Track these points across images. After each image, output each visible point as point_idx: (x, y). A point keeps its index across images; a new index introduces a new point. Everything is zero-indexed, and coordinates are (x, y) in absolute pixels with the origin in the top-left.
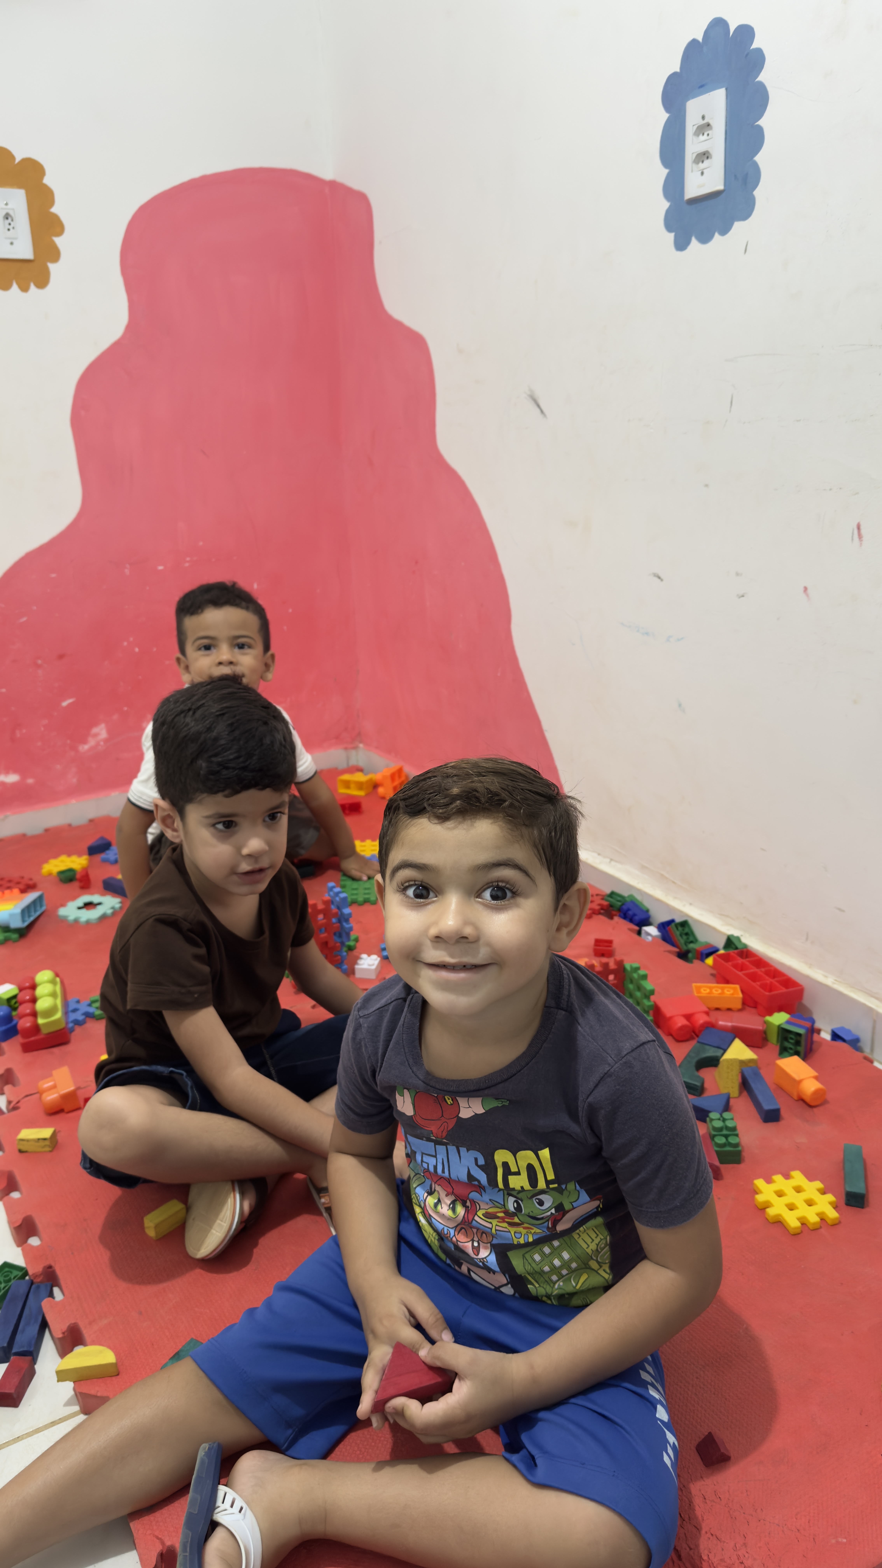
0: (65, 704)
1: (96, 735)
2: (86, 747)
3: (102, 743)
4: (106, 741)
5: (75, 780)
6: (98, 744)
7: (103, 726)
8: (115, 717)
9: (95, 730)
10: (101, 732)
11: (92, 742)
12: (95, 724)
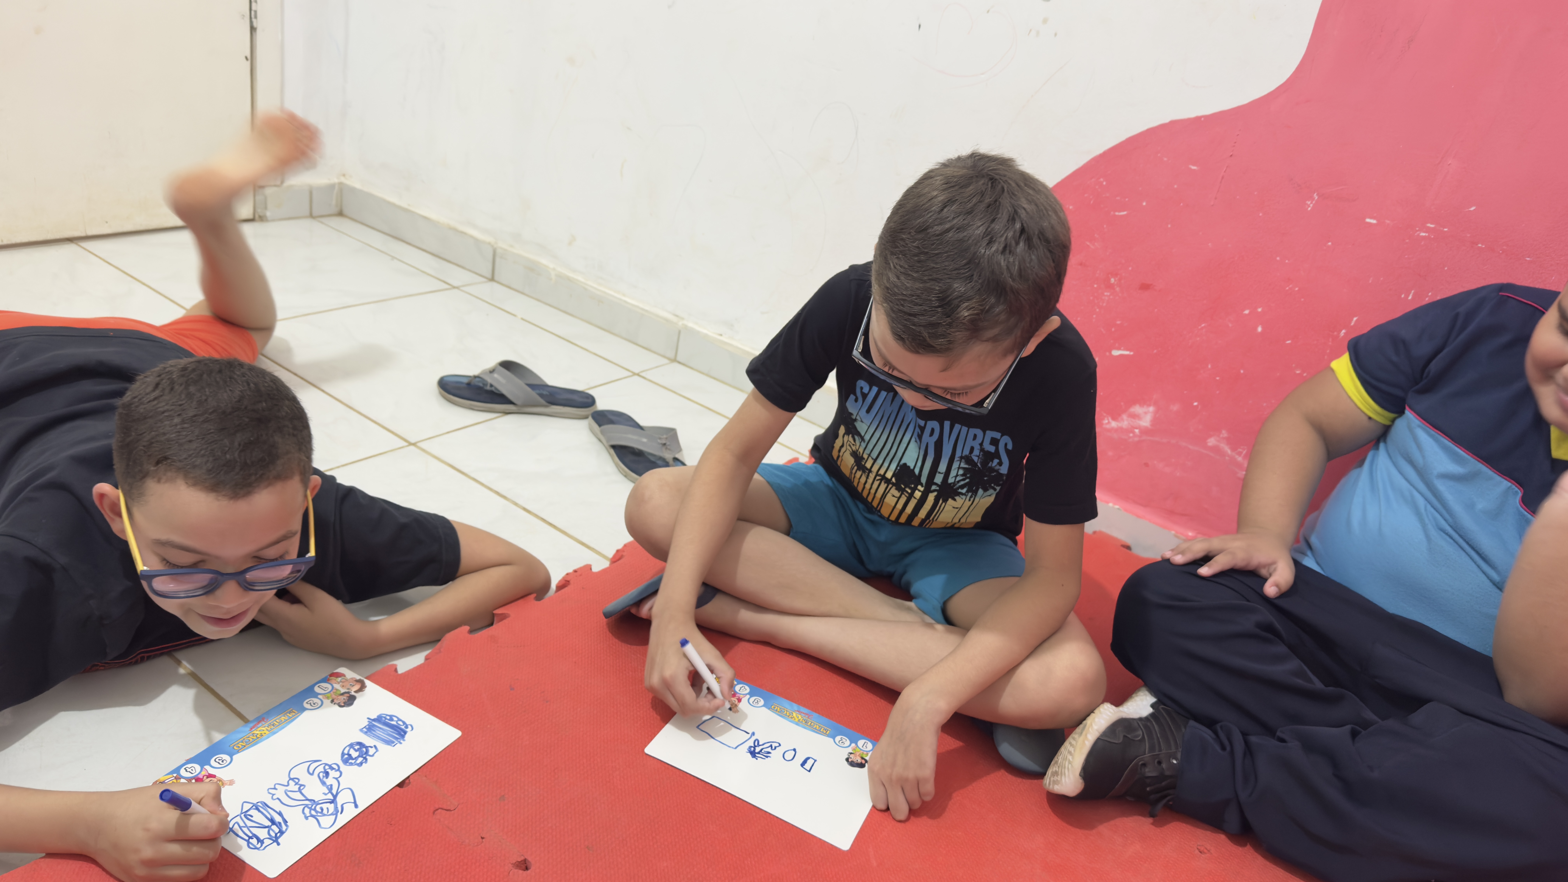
1: (1134, 416)
2: (1114, 424)
8: (1175, 408)
10: (1144, 415)
11: (1125, 422)
12: (1143, 402)
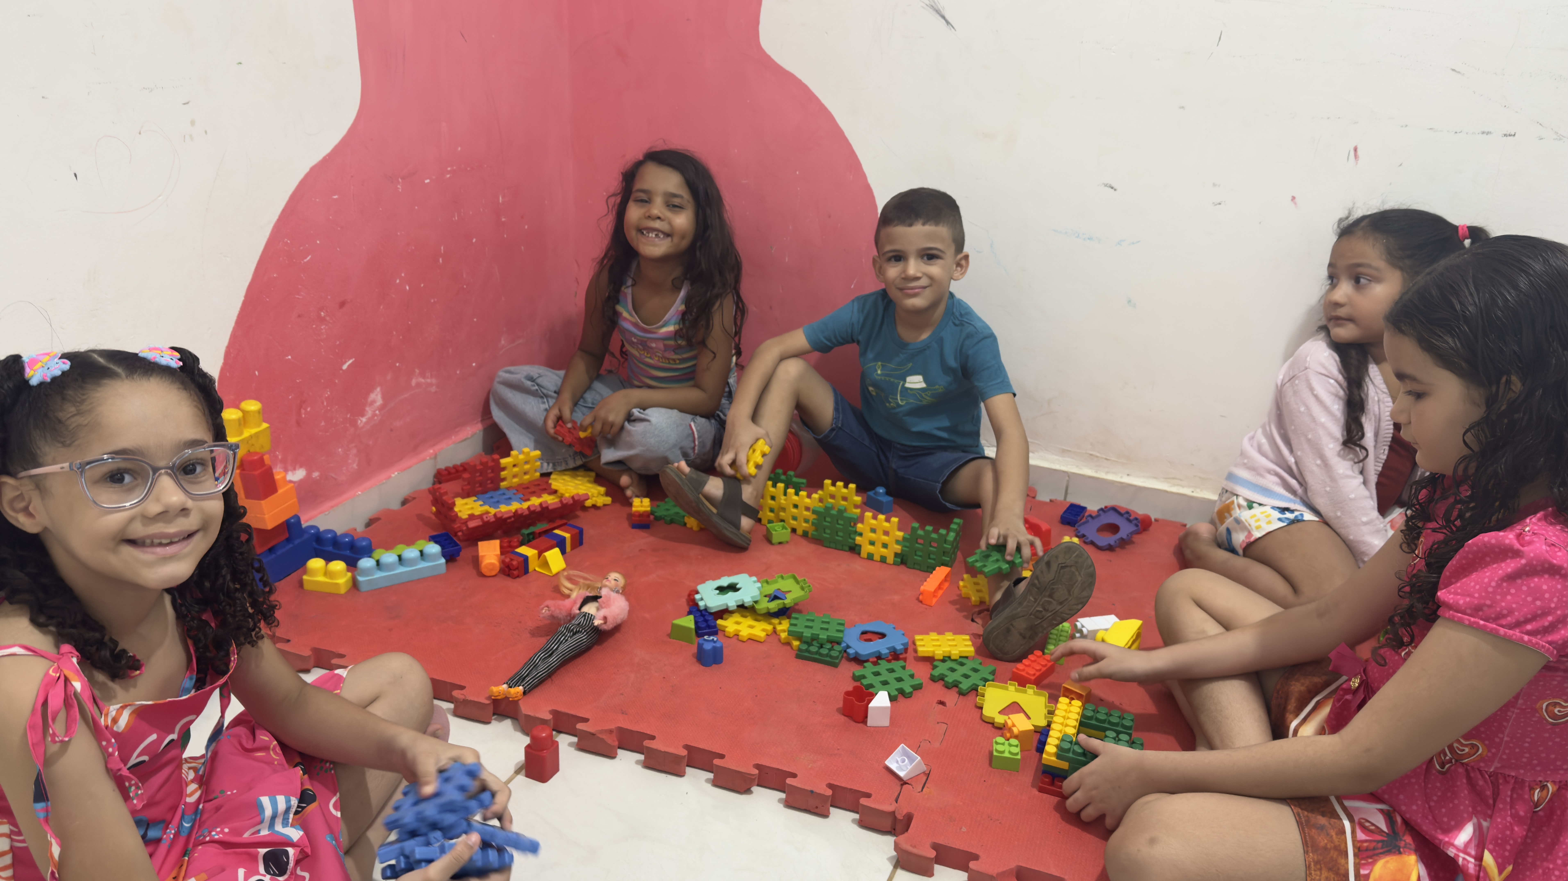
0: (345, 367)
1: (372, 403)
2: (364, 420)
3: (377, 412)
4: (381, 408)
5: (355, 466)
6: (374, 415)
7: (378, 389)
8: (389, 377)
9: (372, 396)
10: (377, 397)
11: (369, 412)
12: (372, 388)
